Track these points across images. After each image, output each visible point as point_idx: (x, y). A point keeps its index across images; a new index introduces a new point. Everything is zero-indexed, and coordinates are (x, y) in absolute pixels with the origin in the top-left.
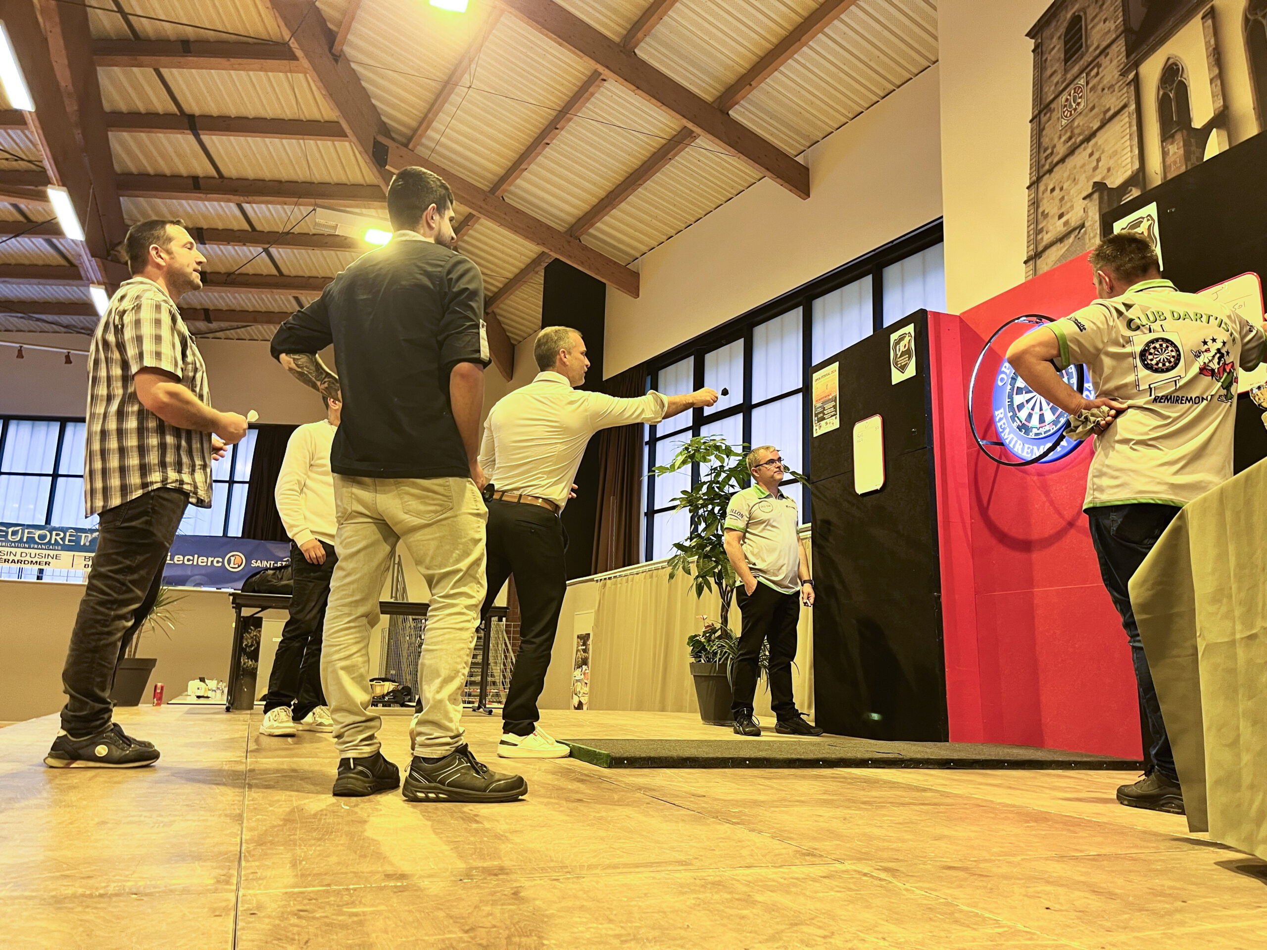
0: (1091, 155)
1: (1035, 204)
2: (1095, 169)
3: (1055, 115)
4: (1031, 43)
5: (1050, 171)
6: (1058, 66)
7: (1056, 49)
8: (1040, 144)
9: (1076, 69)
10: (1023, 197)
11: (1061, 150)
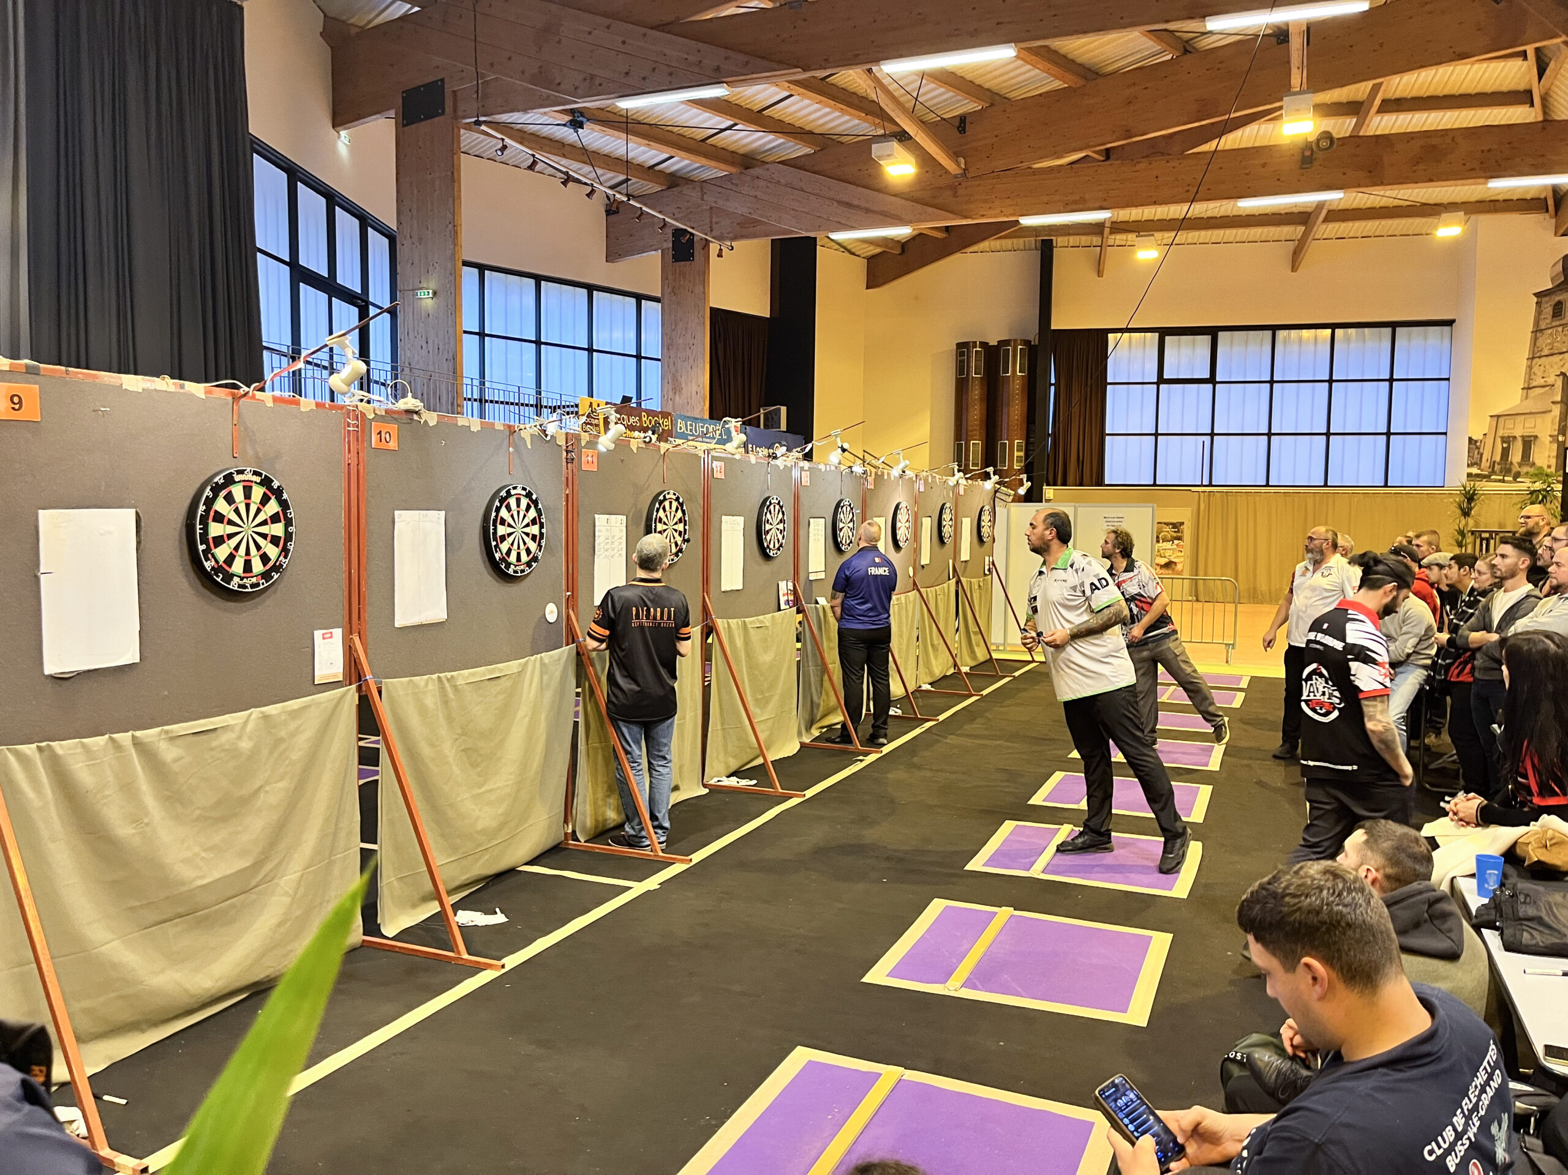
0: (1561, 360)
1: (1530, 367)
2: (1562, 366)
3: (1544, 336)
4: (1535, 299)
5: (1540, 357)
6: (1549, 317)
7: (1548, 310)
8: (1535, 344)
9: (1557, 323)
10: (1524, 363)
11: (1546, 352)
